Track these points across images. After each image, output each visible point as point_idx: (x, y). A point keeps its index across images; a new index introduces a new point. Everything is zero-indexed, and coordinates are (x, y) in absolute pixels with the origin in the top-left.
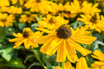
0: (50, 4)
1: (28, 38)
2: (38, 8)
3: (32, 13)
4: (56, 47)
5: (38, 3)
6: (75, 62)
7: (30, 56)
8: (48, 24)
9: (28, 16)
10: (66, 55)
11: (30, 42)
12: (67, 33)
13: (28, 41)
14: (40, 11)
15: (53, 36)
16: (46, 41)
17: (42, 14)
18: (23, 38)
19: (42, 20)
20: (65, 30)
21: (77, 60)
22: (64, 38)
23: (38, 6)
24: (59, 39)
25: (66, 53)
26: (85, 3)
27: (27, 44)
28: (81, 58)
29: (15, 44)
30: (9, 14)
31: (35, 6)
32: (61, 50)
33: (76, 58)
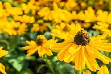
0: (64, 13)
1: (42, 46)
2: (52, 16)
3: (45, 22)
4: (74, 54)
5: (51, 11)
6: (96, 70)
7: (43, 66)
8: (62, 32)
9: (41, 25)
10: (86, 63)
11: (44, 50)
12: (86, 39)
13: (41, 49)
14: (54, 19)
15: (70, 43)
16: (63, 48)
17: (55, 23)
18: (36, 46)
19: (55, 28)
20: (84, 36)
21: (98, 68)
22: (83, 45)
23: (52, 14)
24: (77, 46)
25: (85, 60)
26: (100, 12)
27: (41, 52)
28: (102, 67)
29: (28, 52)
30: (21, 23)
31: (49, 15)
32: (79, 57)
33: (96, 67)
